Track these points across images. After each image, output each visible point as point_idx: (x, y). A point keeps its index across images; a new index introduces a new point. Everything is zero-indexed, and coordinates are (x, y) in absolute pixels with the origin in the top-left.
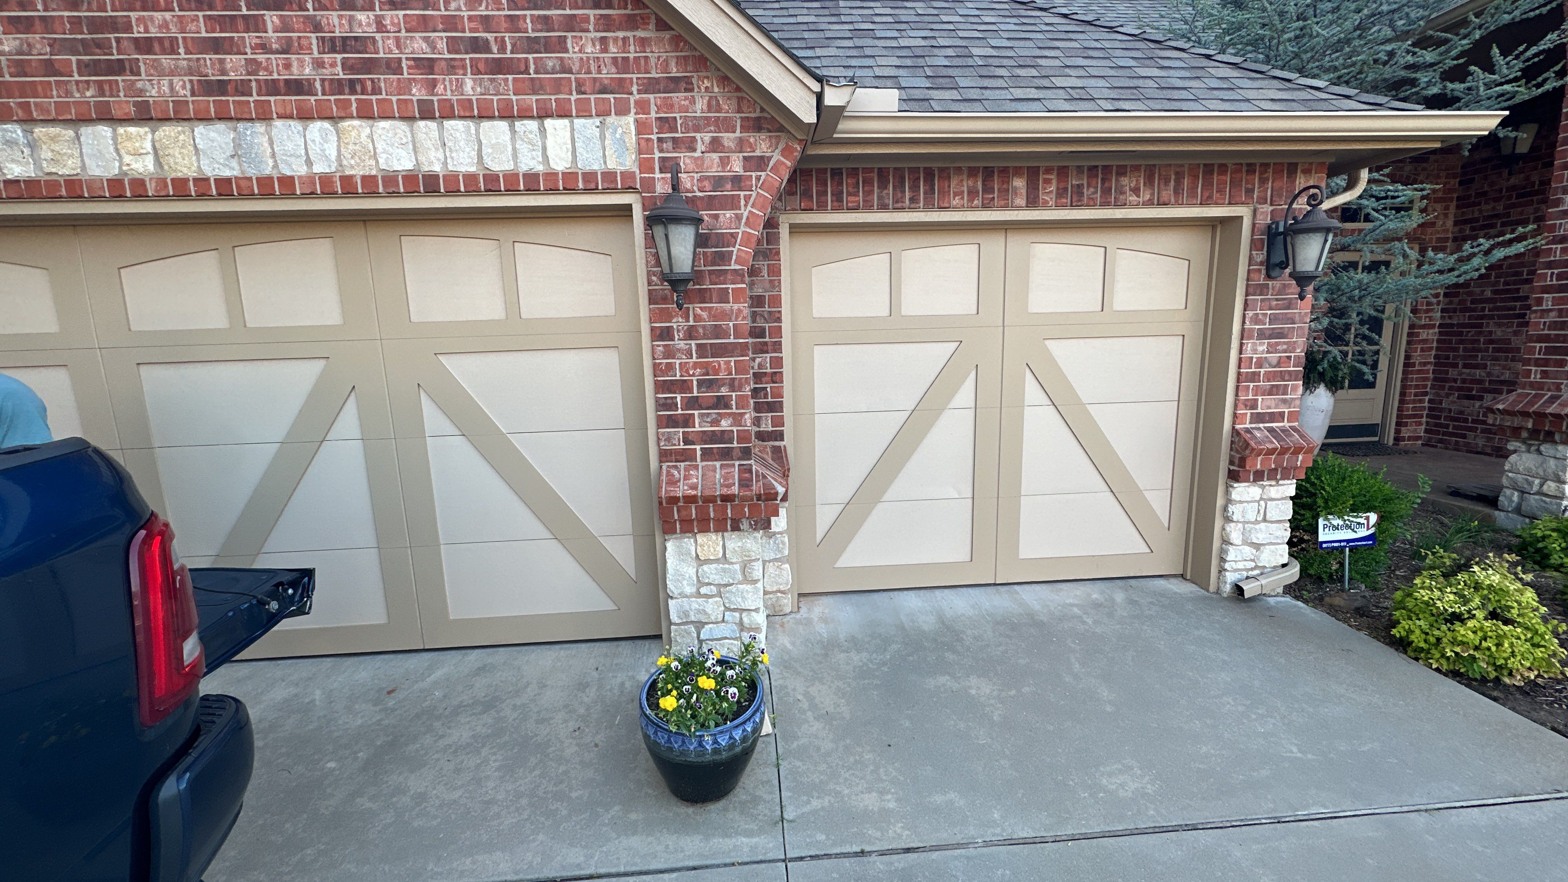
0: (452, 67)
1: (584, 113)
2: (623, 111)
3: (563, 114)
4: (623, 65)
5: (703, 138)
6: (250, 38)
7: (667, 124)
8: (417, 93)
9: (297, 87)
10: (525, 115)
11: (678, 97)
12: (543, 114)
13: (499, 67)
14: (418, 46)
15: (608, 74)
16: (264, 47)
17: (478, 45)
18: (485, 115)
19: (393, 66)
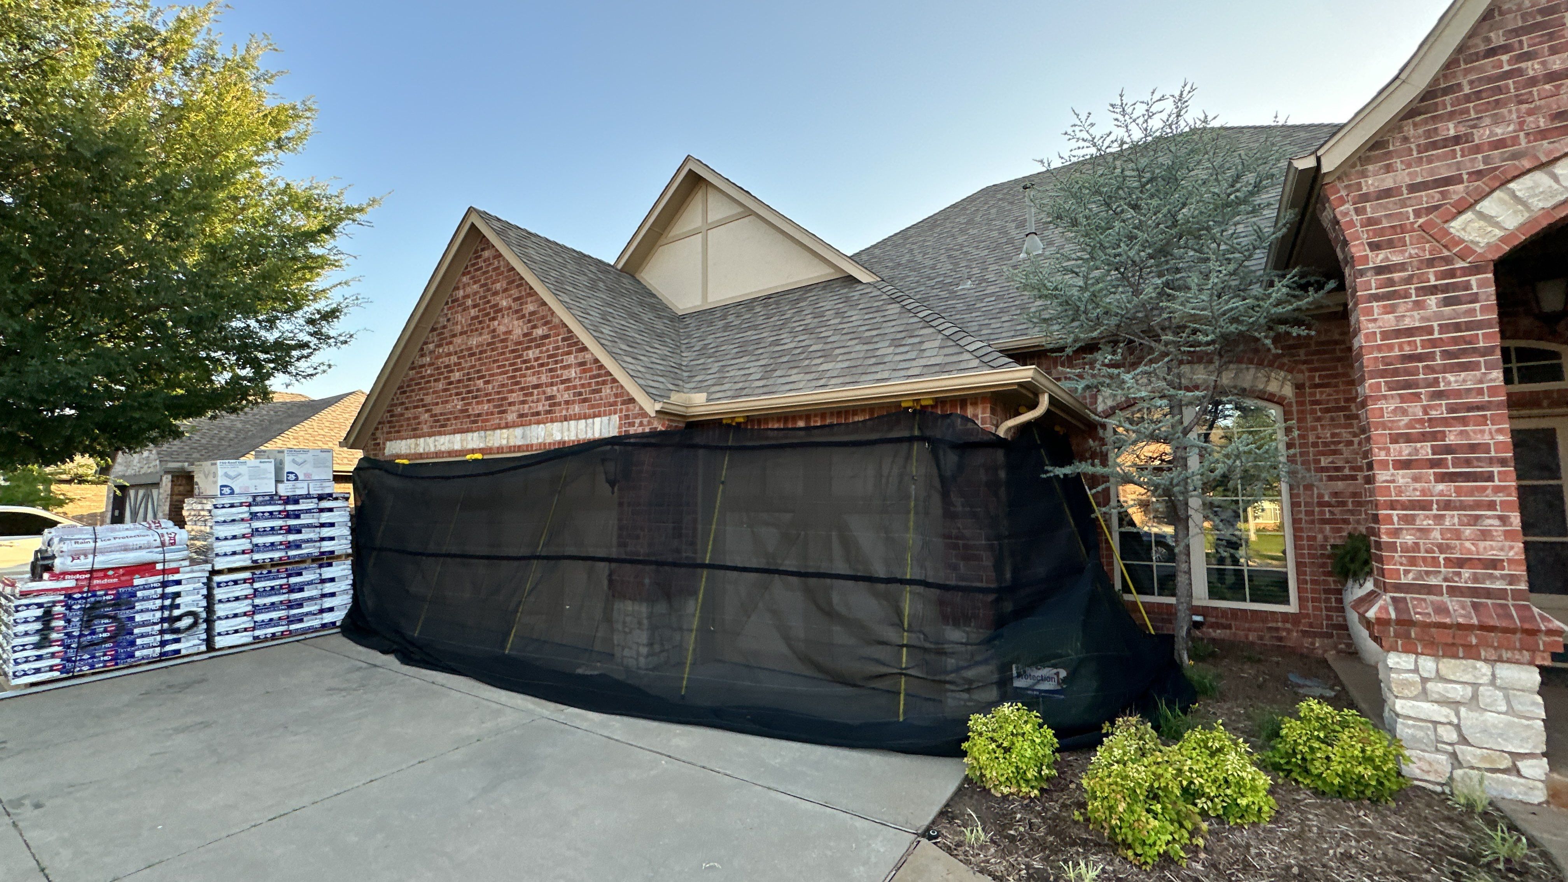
0: (574, 402)
1: (605, 415)
2: (615, 413)
3: (599, 416)
4: (616, 395)
5: (637, 421)
6: (530, 399)
7: (627, 417)
8: (564, 413)
9: (538, 414)
10: (590, 417)
11: (631, 406)
12: (595, 416)
13: (585, 400)
14: (566, 397)
15: (612, 400)
16: (533, 402)
17: (580, 394)
18: (580, 419)
19: (559, 404)
